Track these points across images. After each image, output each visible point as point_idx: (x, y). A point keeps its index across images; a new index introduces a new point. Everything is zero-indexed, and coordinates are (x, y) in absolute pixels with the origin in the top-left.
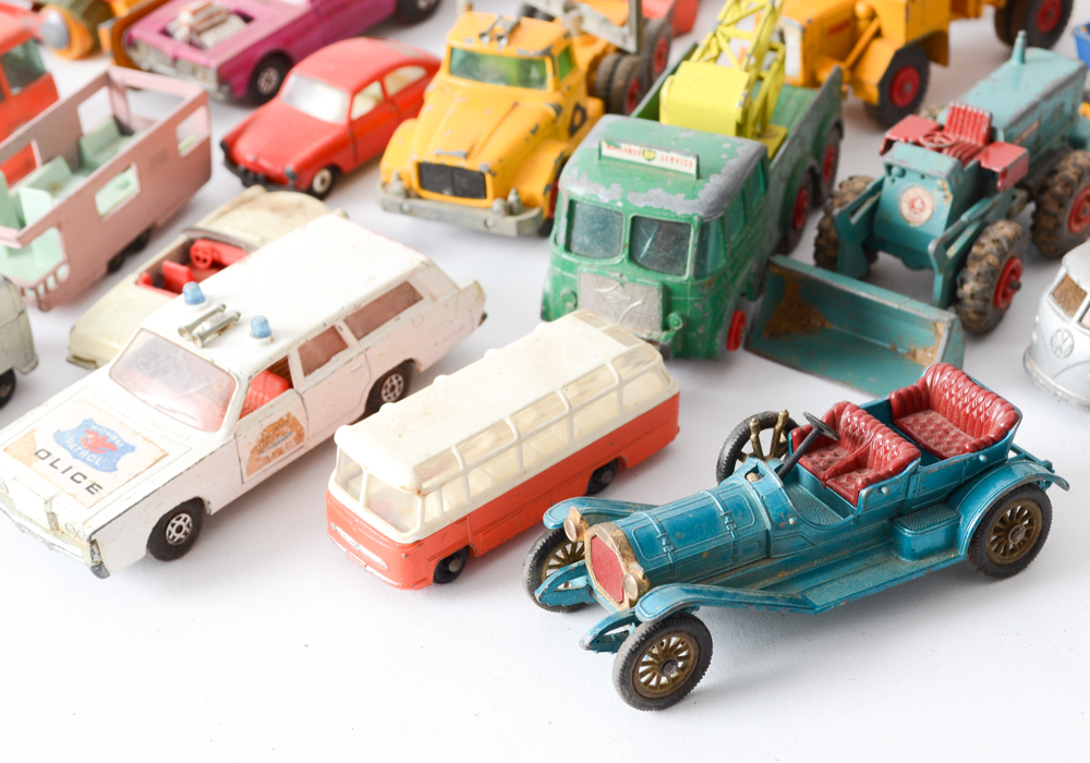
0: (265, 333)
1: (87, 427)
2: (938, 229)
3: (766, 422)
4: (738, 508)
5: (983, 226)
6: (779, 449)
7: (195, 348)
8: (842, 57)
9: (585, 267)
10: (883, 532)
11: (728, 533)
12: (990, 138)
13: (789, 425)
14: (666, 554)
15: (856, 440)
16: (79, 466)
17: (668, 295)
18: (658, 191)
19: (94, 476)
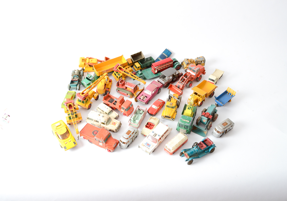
0: (159, 136)
1: (147, 143)
2: (206, 123)
3: (196, 143)
4: (195, 151)
5: (209, 122)
6: (196, 145)
7: (154, 137)
8: (197, 102)
9: (180, 128)
10: (204, 151)
11: (194, 153)
12: (210, 115)
13: (197, 143)
14: (190, 155)
15: (202, 144)
16: (147, 147)
17: (187, 130)
18: (186, 124)
19: (149, 148)
